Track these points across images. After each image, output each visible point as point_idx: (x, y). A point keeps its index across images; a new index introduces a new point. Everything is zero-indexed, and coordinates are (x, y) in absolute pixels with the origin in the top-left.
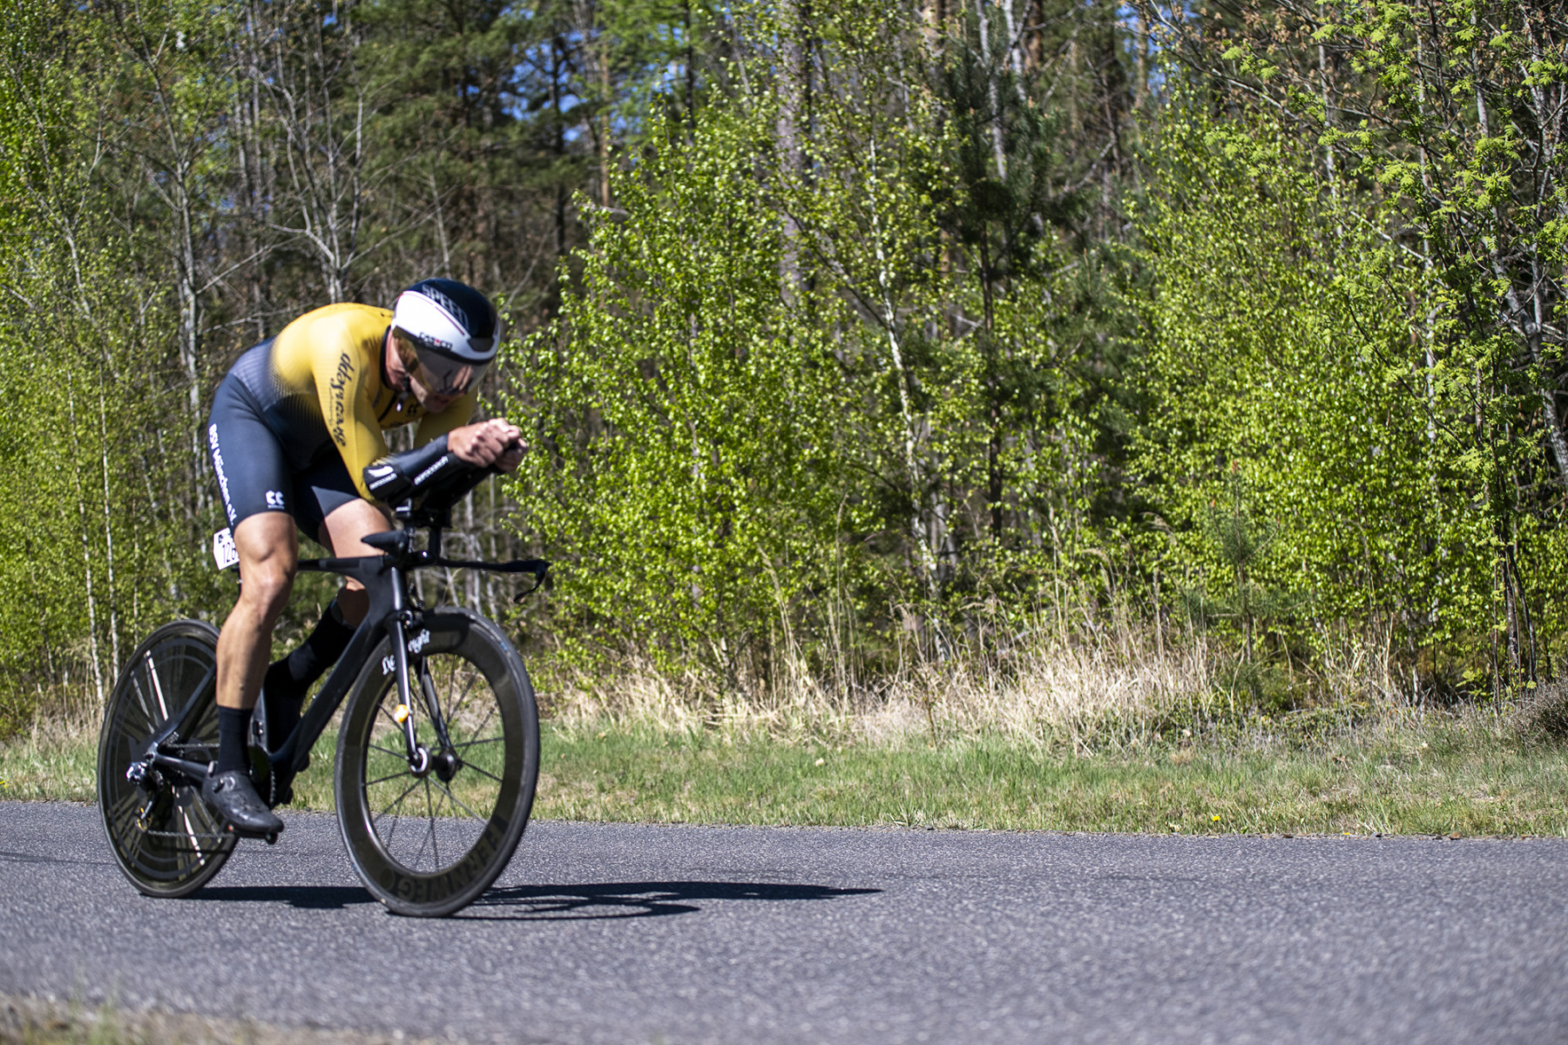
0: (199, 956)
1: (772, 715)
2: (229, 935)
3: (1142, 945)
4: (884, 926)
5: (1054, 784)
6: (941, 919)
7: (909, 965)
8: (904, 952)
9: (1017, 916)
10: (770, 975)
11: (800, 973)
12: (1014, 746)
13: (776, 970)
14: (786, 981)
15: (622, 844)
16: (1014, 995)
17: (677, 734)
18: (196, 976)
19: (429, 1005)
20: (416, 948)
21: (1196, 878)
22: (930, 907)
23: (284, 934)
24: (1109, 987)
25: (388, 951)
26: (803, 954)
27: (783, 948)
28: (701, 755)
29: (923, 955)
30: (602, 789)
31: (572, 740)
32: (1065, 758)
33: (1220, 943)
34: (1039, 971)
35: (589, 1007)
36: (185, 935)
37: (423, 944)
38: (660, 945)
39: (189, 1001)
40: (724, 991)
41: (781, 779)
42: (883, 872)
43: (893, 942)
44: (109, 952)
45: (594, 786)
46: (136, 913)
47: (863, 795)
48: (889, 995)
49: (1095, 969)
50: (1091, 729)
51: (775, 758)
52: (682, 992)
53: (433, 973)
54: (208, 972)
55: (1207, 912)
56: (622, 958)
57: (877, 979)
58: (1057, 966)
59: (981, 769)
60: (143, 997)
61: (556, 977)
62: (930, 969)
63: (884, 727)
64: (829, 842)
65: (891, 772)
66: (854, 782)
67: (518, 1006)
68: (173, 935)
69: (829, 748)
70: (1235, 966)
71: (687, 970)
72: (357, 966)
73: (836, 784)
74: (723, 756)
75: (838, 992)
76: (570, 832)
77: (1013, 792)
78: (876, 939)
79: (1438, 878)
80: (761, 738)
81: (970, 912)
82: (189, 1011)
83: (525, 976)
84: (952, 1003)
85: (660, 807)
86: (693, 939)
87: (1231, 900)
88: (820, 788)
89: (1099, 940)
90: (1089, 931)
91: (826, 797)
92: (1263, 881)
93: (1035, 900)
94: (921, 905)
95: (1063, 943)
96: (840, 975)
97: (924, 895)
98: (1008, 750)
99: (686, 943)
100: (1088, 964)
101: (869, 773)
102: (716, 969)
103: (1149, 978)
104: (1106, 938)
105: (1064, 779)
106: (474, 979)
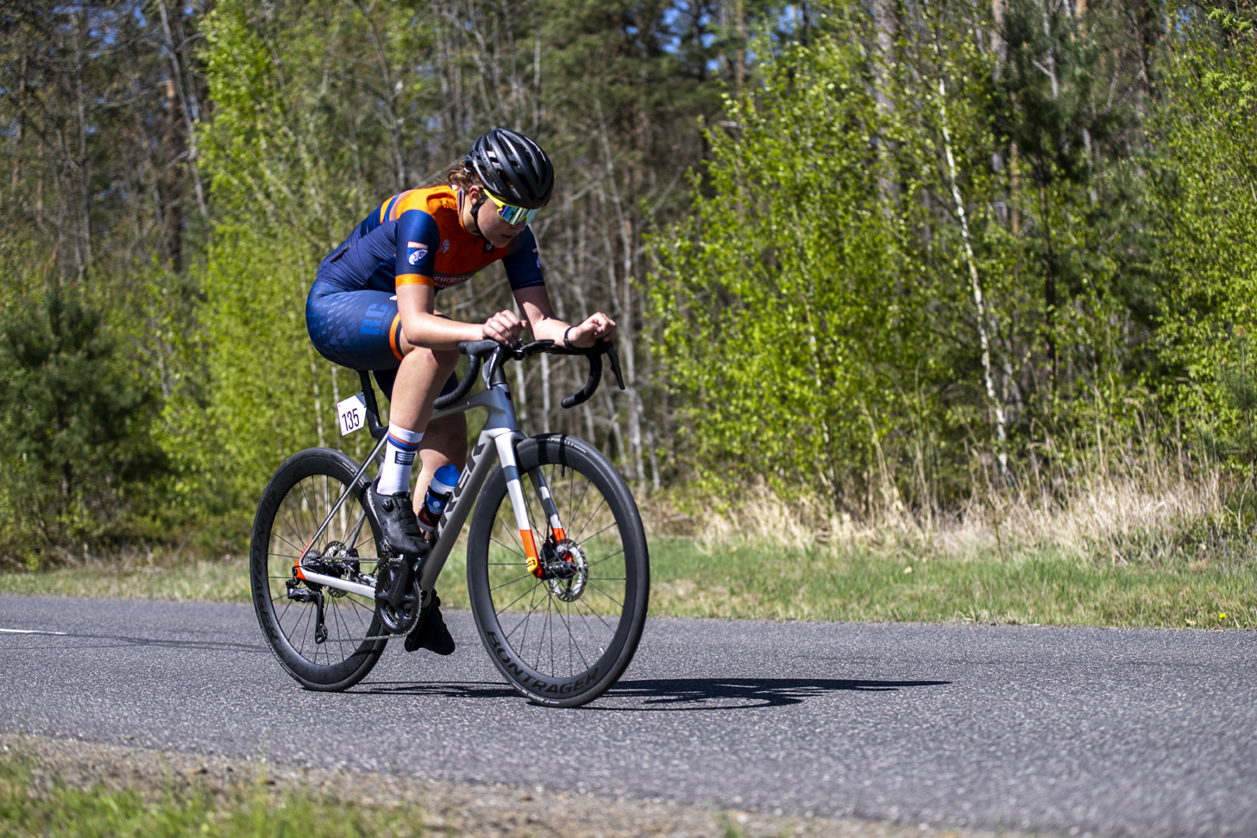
0: (388, 727)
1: (870, 533)
2: (414, 710)
3: (1148, 717)
5: (1095, 589)
6: (991, 697)
7: (959, 733)
8: (957, 723)
9: (1052, 694)
10: (846, 741)
11: (870, 740)
12: (1064, 557)
13: (852, 738)
14: (858, 746)
16: (1039, 758)
17: (795, 548)
18: (382, 742)
21: (1200, 664)
22: (984, 687)
24: (1117, 752)
26: (875, 725)
27: (860, 719)
28: (813, 565)
30: (733, 593)
31: (709, 553)
32: (1105, 567)
34: (1063, 738)
39: (374, 762)
40: (807, 754)
41: (877, 583)
43: (949, 715)
44: (315, 724)
45: (726, 590)
47: (942, 597)
48: (939, 757)
49: (1108, 737)
50: (1126, 543)
51: (872, 567)
52: (773, 756)
55: (1205, 691)
57: (931, 745)
58: (1078, 734)
59: (1037, 577)
60: (337, 760)
61: (674, 744)
62: (976, 737)
63: (960, 543)
64: (910, 634)
65: (965, 578)
66: (934, 587)
67: (638, 766)
69: (916, 559)
70: (1221, 734)
71: (780, 738)
72: (514, 734)
73: (921, 588)
74: (830, 567)
75: (898, 755)
76: (703, 627)
77: (1062, 595)
78: (936, 712)
80: (862, 551)
81: (1015, 691)
82: (373, 770)
83: (649, 742)
84: (989, 764)
85: (779, 607)
87: (1225, 682)
88: (908, 592)
89: (1115, 713)
90: (1108, 707)
91: (912, 599)
93: (1069, 681)
94: (976, 685)
95: (1086, 716)
96: (903, 742)
97: (980, 678)
98: (1060, 562)
100: (1103, 733)
101: (947, 581)
102: (803, 738)
103: (1151, 744)
104: (1120, 712)
105: (1103, 584)
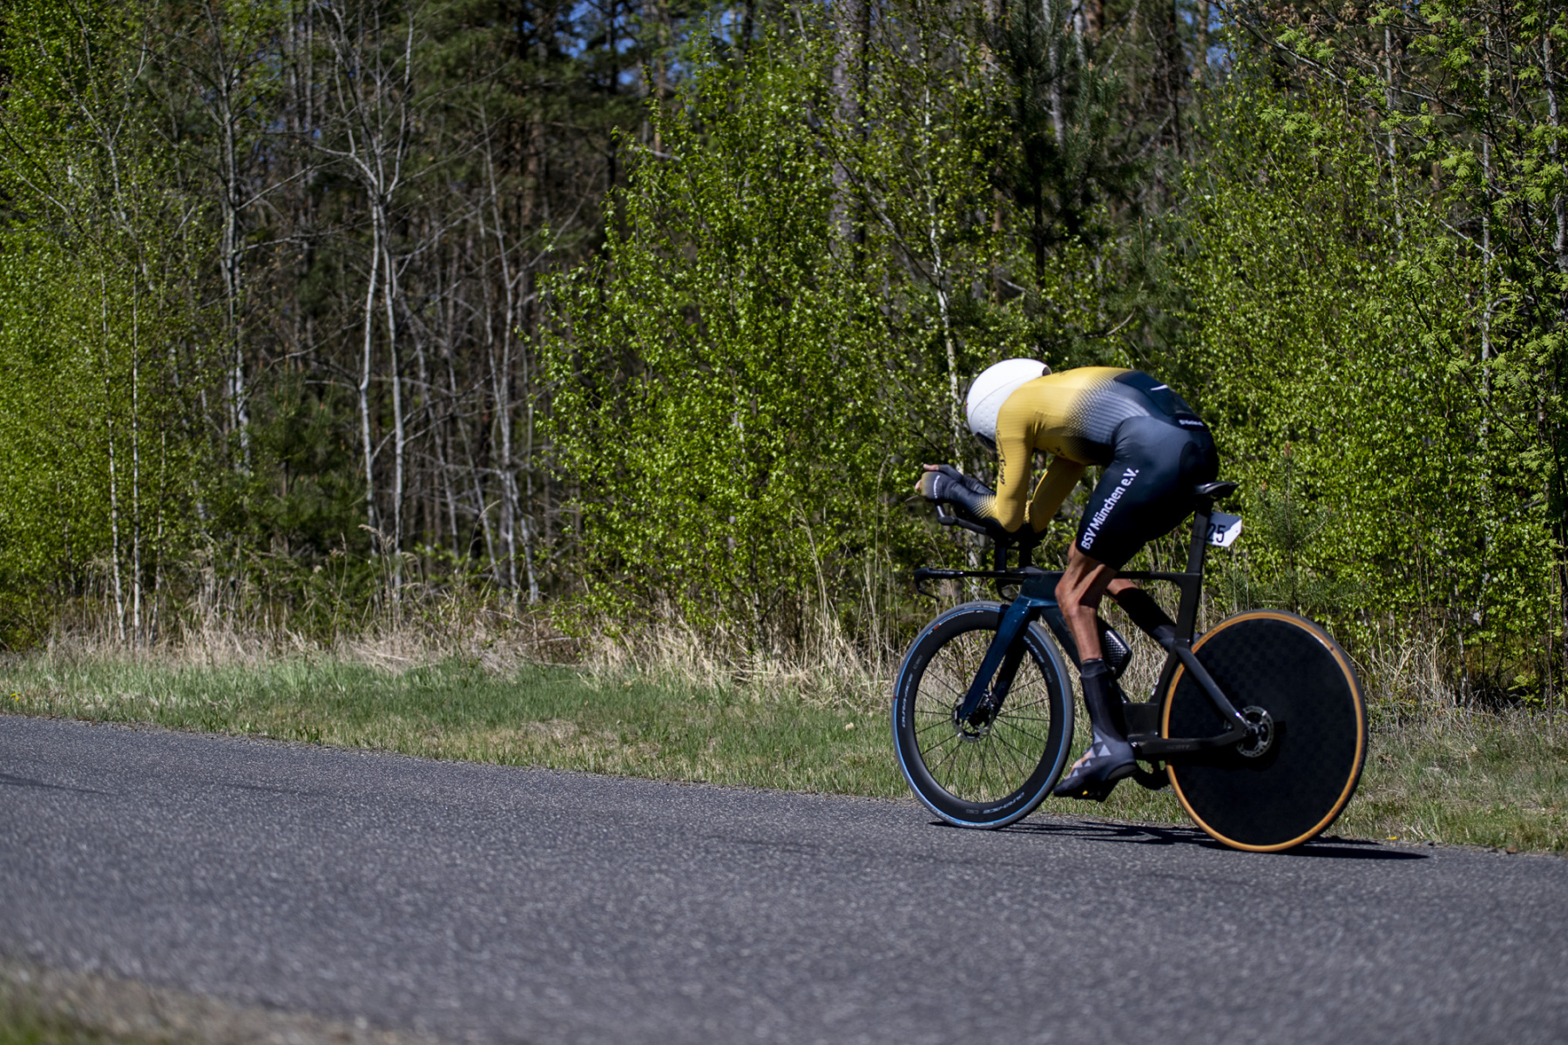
0: (163, 909)
1: (802, 675)
2: (201, 884)
3: (1192, 961)
4: (912, 918)
6: (973, 914)
7: (939, 970)
8: (934, 952)
9: (1056, 915)
10: (784, 972)
11: (818, 972)
13: (792, 967)
14: (802, 982)
15: (639, 803)
17: (705, 687)
18: (152, 933)
19: (401, 988)
20: (401, 913)
21: (1244, 882)
23: (262, 887)
25: (368, 915)
26: (823, 948)
27: (801, 938)
28: (728, 710)
29: (954, 957)
30: (624, 741)
31: (597, 688)
33: (1279, 964)
34: (1082, 987)
35: (579, 1002)
36: (153, 882)
37: (409, 909)
38: (667, 926)
39: (136, 965)
41: (809, 741)
42: (913, 854)
43: (921, 939)
44: (66, 897)
45: (616, 736)
46: (108, 852)
47: (892, 764)
49: (1143, 988)
51: (804, 720)
53: (414, 947)
54: (167, 929)
56: (625, 940)
57: (903, 986)
58: (1101, 981)
60: (87, 956)
61: (549, 961)
62: (962, 976)
66: (883, 749)
67: (500, 996)
68: (141, 880)
69: (860, 712)
71: (693, 961)
72: (333, 932)
73: (865, 752)
74: (751, 713)
75: (858, 1000)
76: (586, 785)
78: (902, 934)
79: (1503, 898)
80: (791, 697)
81: (1004, 907)
82: (133, 977)
84: (986, 1022)
85: (683, 763)
86: (703, 921)
88: (849, 754)
89: (1145, 950)
90: (1134, 939)
91: (854, 764)
92: (1316, 890)
93: (1074, 898)
94: (951, 895)
97: (955, 884)
99: (697, 926)
100: (1136, 982)
102: (725, 962)
106: (458, 957)
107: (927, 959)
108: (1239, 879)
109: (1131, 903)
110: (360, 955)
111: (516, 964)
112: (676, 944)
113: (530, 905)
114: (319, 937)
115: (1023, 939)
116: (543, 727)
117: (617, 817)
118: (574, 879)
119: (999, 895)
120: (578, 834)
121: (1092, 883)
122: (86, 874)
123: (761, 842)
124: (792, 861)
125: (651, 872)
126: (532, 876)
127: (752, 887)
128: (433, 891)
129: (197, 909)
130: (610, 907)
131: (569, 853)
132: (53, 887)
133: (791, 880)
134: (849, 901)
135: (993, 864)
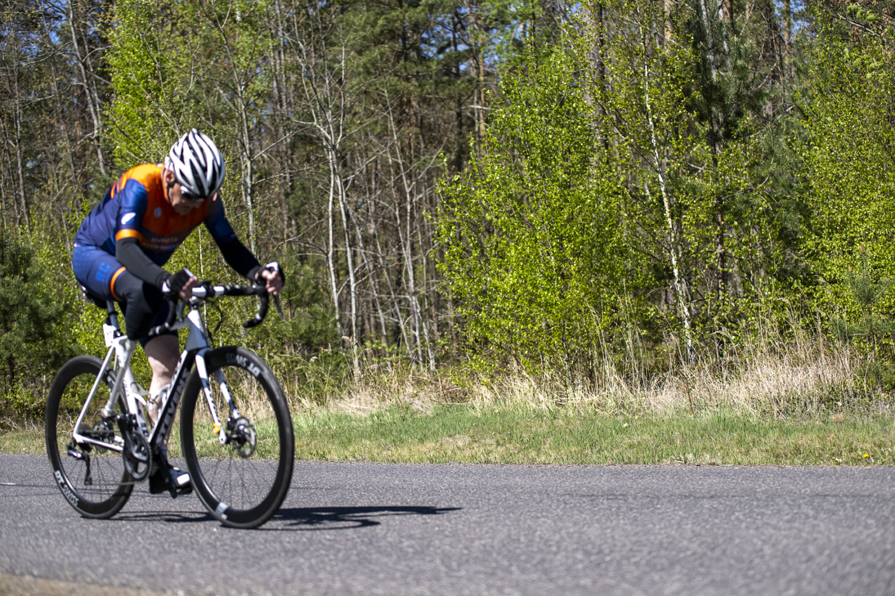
1: (596, 398)
2: (288, 546)
4: (693, 532)
5: (765, 436)
10: (633, 568)
12: (739, 414)
17: (541, 410)
20: (407, 553)
21: (870, 496)
22: (716, 518)
23: (324, 545)
25: (389, 555)
28: (555, 422)
30: (498, 444)
31: (479, 415)
32: (770, 420)
36: (262, 547)
37: (411, 550)
38: (559, 548)
41: (603, 435)
45: (493, 442)
47: (652, 444)
50: (784, 402)
51: (599, 423)
53: (422, 572)
56: (538, 557)
59: (721, 427)
61: (500, 573)
63: (662, 404)
64: (641, 475)
65: (668, 431)
66: (646, 437)
68: (254, 546)
69: (630, 416)
73: (636, 439)
74: (569, 423)
77: (741, 441)
80: (590, 412)
83: (478, 572)
85: (533, 454)
86: (577, 543)
88: (627, 441)
90: (820, 532)
91: (631, 446)
94: (710, 516)
95: (807, 542)
96: (678, 568)
97: (710, 510)
98: (736, 416)
99: (575, 546)
101: (655, 431)
104: (833, 538)
105: (770, 433)
106: (448, 575)
107: (709, 553)
108: (867, 493)
109: (811, 513)
110: (394, 579)
111: (482, 576)
112: (567, 558)
113: (477, 543)
114: (366, 570)
115: (759, 538)
116: (451, 440)
117: (509, 488)
118: (497, 525)
119: (737, 514)
120: (489, 499)
121: (786, 503)
122: (221, 546)
123: (593, 495)
124: (615, 505)
125: (538, 518)
126: (472, 525)
127: (598, 521)
128: (420, 539)
129: (292, 560)
130: (522, 539)
131: (488, 510)
132: (206, 555)
133: (618, 515)
134: (655, 525)
135: (727, 496)
